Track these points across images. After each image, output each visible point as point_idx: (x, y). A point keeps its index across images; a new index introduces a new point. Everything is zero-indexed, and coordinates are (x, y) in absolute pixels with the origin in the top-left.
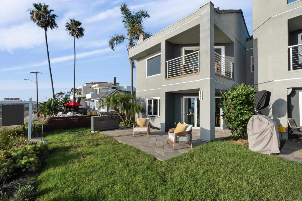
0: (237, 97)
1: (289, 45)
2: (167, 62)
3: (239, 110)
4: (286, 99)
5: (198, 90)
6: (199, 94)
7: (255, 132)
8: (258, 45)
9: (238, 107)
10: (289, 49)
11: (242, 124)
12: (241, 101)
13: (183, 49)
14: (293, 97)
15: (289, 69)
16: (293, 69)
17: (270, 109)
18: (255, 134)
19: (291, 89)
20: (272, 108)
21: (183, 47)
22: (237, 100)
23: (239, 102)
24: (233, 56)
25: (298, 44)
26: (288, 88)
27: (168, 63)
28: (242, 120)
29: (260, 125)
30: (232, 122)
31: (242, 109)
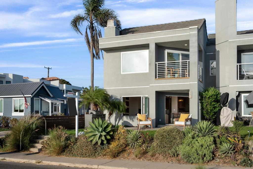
0: (212, 96)
1: (237, 63)
2: (156, 63)
3: (213, 105)
4: (235, 99)
5: (188, 90)
6: (189, 94)
7: (225, 116)
8: (220, 56)
9: (213, 103)
10: (237, 65)
11: (214, 115)
12: (214, 99)
13: (166, 51)
14: (239, 97)
15: (237, 79)
16: (239, 79)
17: (227, 105)
18: (224, 117)
19: (238, 92)
20: (228, 105)
21: (166, 50)
22: (212, 99)
23: (213, 100)
24: (202, 62)
25: (241, 63)
26: (236, 92)
27: (157, 65)
28: (214, 112)
29: (227, 112)
30: (209, 113)
31: (215, 104)
